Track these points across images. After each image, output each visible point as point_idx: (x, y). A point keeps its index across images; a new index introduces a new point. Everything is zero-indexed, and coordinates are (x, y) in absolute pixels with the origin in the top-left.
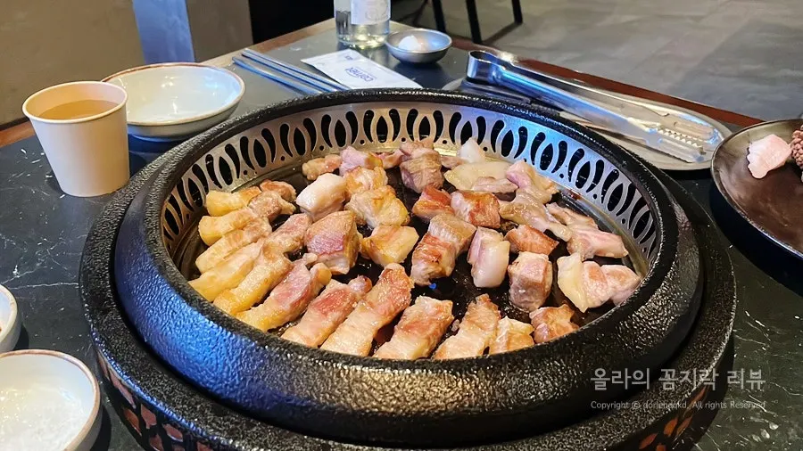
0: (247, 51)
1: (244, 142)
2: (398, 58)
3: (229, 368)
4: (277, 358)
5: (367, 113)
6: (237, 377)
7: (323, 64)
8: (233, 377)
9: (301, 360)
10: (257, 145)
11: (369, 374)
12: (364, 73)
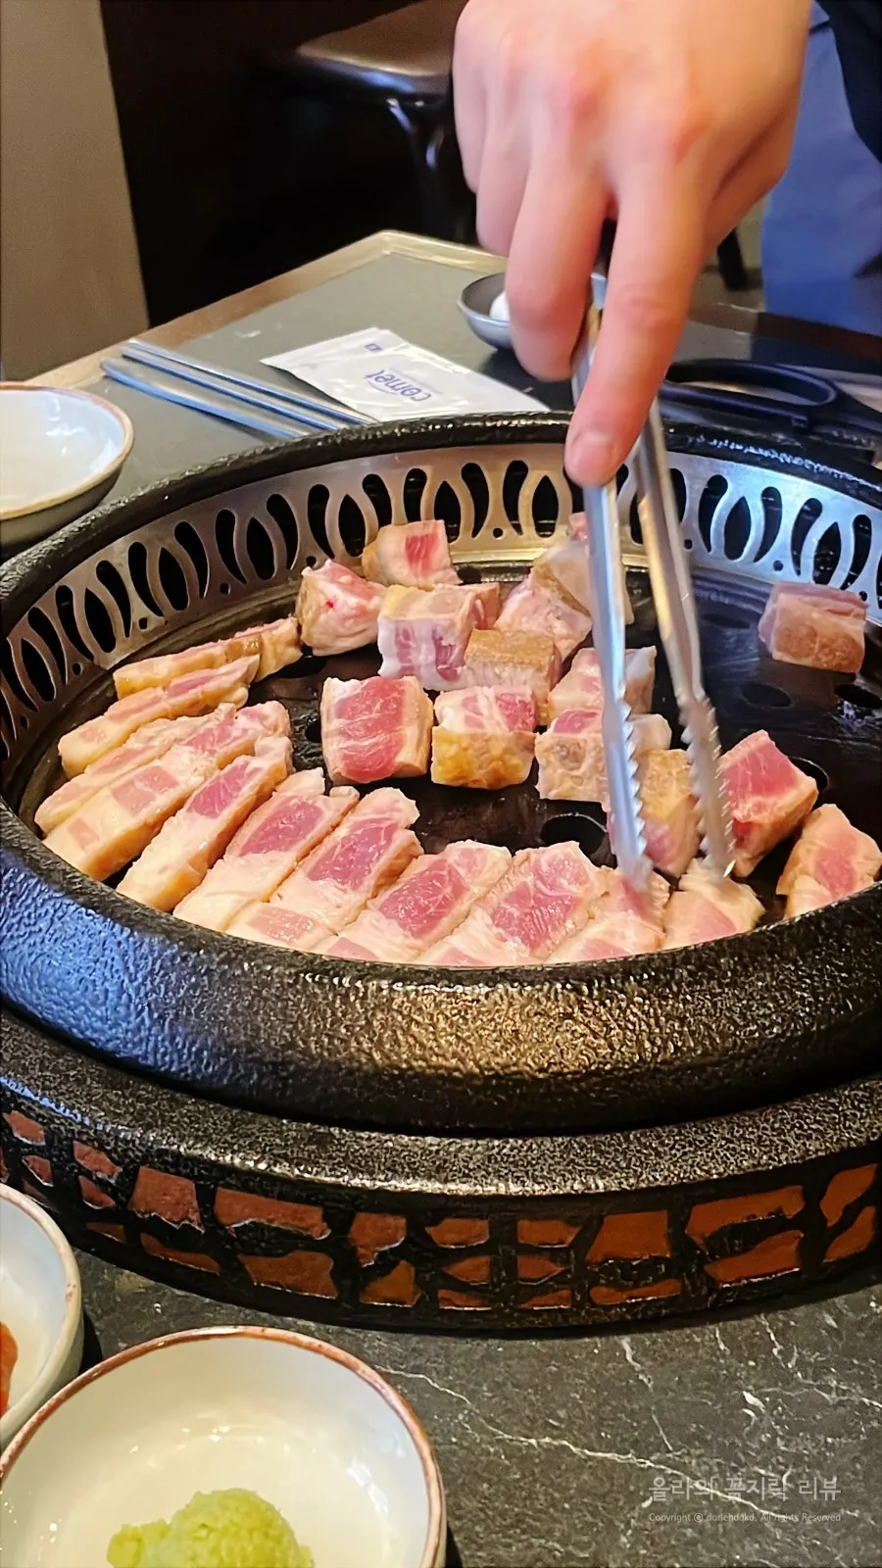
0: (135, 345)
1: (137, 554)
2: (491, 342)
3: (130, 996)
4: (224, 973)
5: (410, 475)
6: (145, 1014)
7: (313, 366)
8: (139, 1014)
9: (269, 973)
10: (167, 561)
11: (406, 994)
12: (409, 382)
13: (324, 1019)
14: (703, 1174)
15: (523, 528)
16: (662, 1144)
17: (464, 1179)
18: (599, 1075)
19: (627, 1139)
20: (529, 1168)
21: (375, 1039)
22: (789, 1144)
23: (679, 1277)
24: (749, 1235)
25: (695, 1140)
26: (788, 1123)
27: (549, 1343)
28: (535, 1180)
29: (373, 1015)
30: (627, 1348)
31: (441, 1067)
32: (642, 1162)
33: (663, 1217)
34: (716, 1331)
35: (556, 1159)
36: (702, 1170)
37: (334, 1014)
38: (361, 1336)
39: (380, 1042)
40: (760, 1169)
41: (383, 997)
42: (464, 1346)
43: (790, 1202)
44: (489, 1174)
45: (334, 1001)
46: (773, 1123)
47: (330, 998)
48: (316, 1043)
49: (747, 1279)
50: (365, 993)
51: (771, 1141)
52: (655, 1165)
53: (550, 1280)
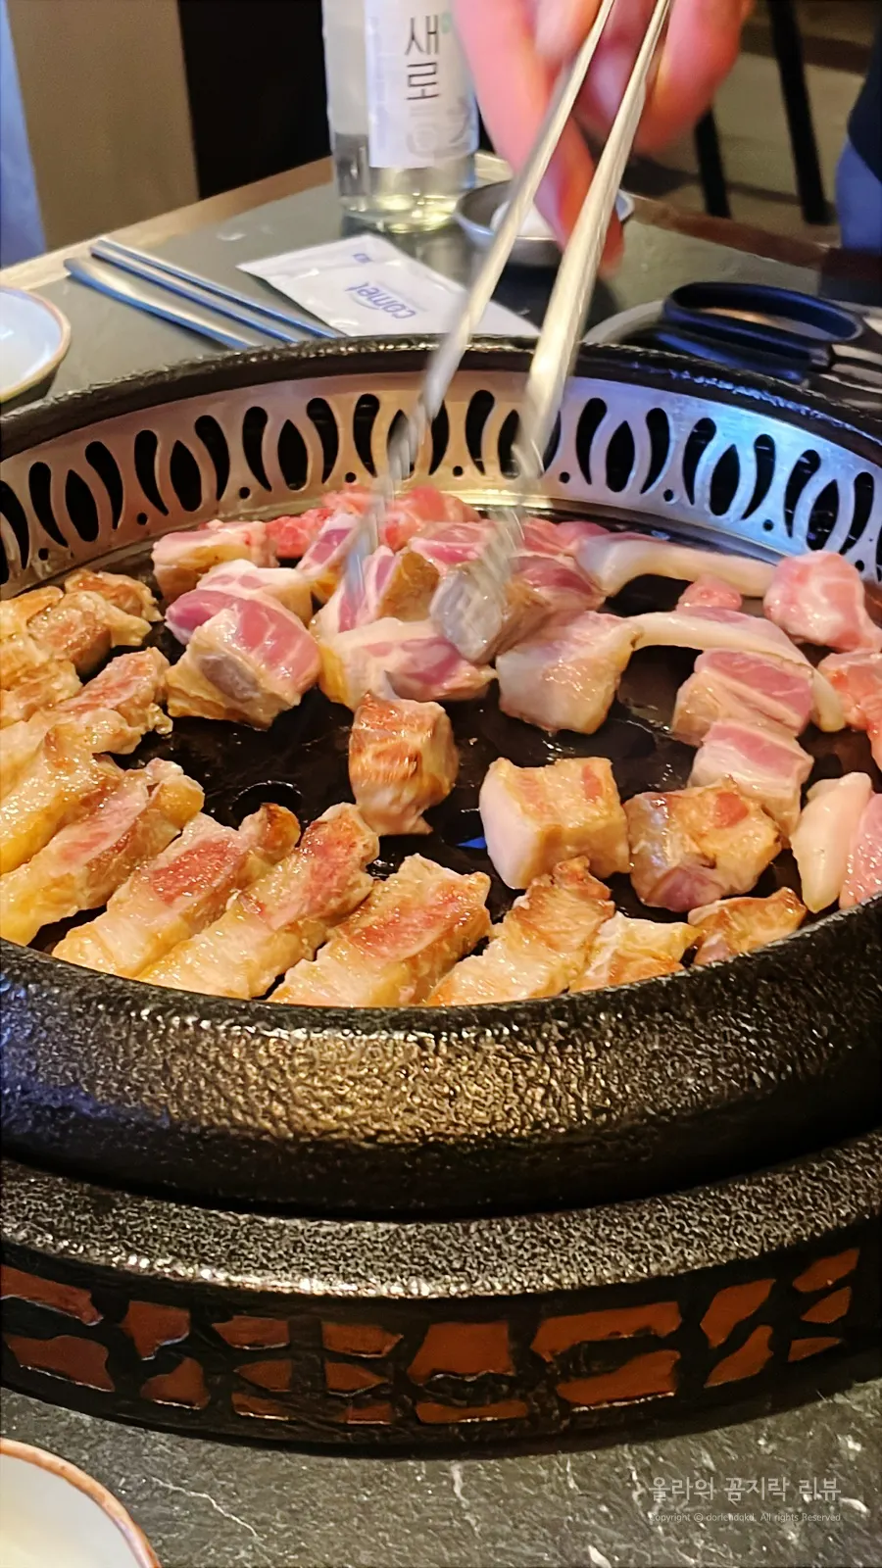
0: (107, 242)
5: (361, 401)
10: (75, 484)
12: (395, 297)
13: (115, 1059)
14: (552, 1283)
15: (487, 467)
16: (508, 1240)
17: (260, 1272)
18: (439, 1151)
19: (466, 1231)
20: (341, 1262)
21: (173, 1088)
22: (663, 1250)
23: (523, 1398)
24: (611, 1354)
25: (549, 1238)
26: (666, 1223)
27: (364, 1462)
28: (345, 1277)
29: (173, 1058)
30: (457, 1476)
31: (248, 1127)
32: (479, 1263)
33: (502, 1330)
34: (568, 1462)
35: (377, 1253)
36: (552, 1278)
37: (126, 1053)
38: (142, 1438)
39: (179, 1092)
40: (623, 1280)
41: (187, 1037)
42: (262, 1458)
43: (665, 1319)
44: (291, 1266)
45: (127, 1039)
46: (648, 1222)
47: (124, 1034)
48: (104, 1087)
49: (610, 1402)
50: (166, 1031)
51: (642, 1245)
52: (495, 1268)
53: (366, 1393)
